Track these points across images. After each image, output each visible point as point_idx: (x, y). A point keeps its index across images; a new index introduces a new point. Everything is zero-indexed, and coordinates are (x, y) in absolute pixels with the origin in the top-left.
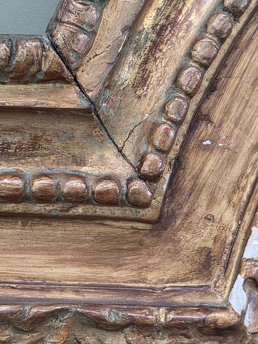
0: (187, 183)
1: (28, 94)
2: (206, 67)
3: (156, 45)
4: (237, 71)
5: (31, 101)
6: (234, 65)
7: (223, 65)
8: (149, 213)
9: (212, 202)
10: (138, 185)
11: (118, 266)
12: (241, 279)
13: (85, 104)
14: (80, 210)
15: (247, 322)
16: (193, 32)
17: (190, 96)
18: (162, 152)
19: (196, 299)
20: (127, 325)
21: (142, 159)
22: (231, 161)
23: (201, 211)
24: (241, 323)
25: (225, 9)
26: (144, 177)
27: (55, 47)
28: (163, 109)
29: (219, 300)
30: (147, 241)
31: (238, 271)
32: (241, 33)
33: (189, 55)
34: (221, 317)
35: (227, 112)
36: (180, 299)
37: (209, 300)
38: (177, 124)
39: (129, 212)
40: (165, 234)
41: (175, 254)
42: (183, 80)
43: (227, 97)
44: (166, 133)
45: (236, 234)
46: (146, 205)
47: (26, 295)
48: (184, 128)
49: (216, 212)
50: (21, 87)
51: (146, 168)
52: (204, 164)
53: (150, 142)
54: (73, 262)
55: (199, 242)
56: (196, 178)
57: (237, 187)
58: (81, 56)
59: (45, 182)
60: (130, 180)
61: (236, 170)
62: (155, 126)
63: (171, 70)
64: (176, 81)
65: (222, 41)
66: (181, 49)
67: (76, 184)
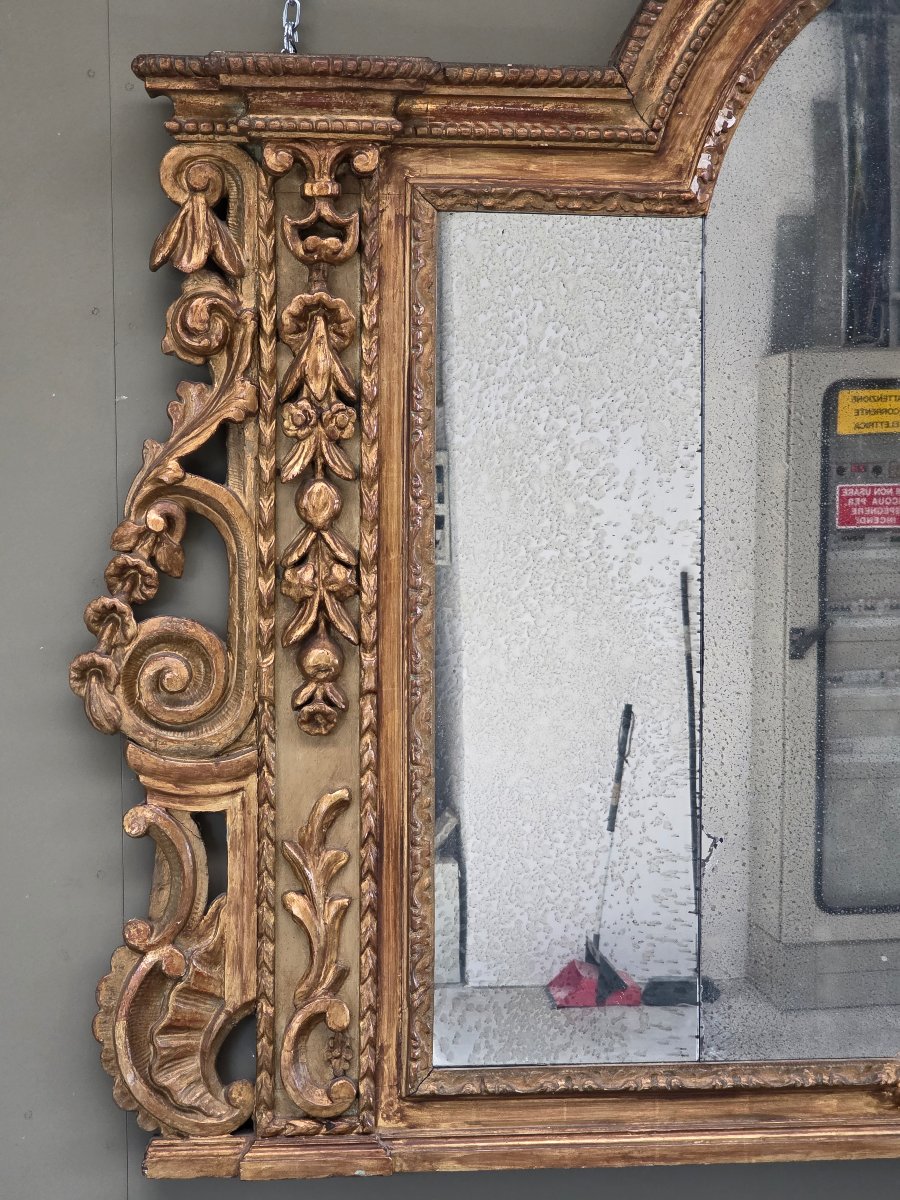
0: (671, 133)
1: (606, 92)
2: (682, 78)
3: (658, 66)
4: (695, 78)
5: (608, 96)
6: (695, 74)
7: (689, 74)
8: (654, 147)
9: (683, 143)
10: (651, 133)
11: (638, 174)
12: (696, 177)
13: (630, 97)
14: (623, 146)
15: (699, 198)
16: (676, 60)
17: (674, 91)
18: (662, 118)
19: (675, 188)
20: (644, 199)
21: (653, 122)
22: (692, 122)
23: (677, 147)
24: (695, 198)
25: (691, 50)
26: (653, 130)
27: (620, 73)
28: (662, 98)
29: (686, 188)
30: (652, 161)
31: (695, 174)
32: (697, 59)
33: (674, 71)
34: (687, 195)
35: (690, 98)
36: (668, 188)
37: (681, 188)
38: (668, 105)
39: (645, 147)
40: (662, 157)
41: (665, 168)
42: (671, 84)
43: (690, 90)
44: (664, 109)
45: (694, 157)
46: (653, 143)
47: (597, 186)
48: (671, 106)
49: (684, 147)
50: (603, 89)
51: (655, 125)
52: (679, 124)
53: (656, 113)
54: (617, 172)
55: (676, 162)
56: (676, 130)
57: (695, 135)
58: (630, 75)
59: (610, 132)
60: (647, 131)
61: (694, 127)
62: (659, 106)
63: (666, 78)
64: (668, 84)
65: (689, 65)
66: (670, 68)
67: (623, 133)
